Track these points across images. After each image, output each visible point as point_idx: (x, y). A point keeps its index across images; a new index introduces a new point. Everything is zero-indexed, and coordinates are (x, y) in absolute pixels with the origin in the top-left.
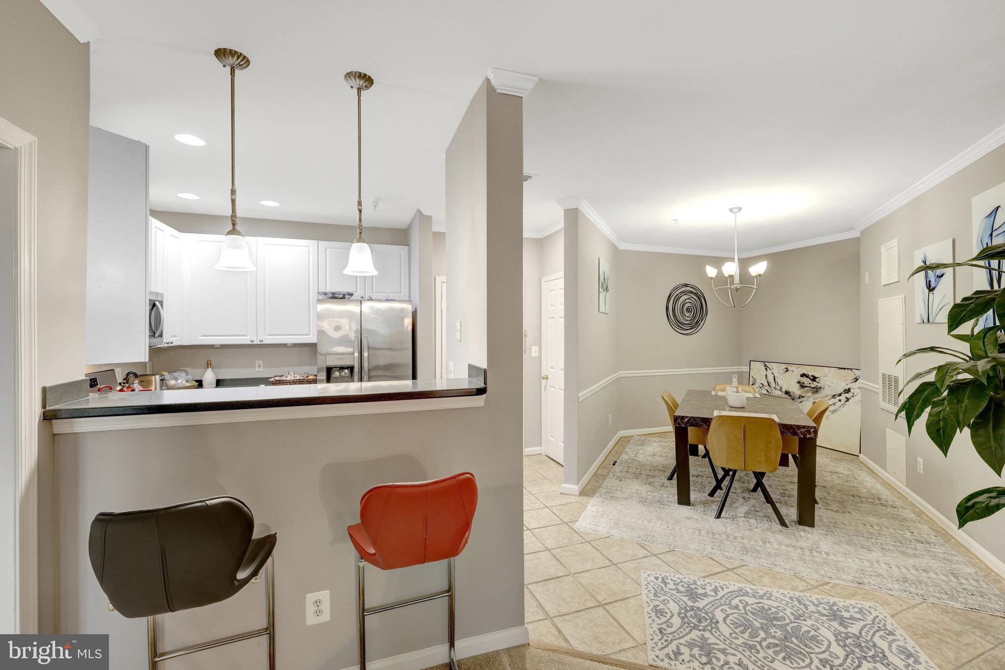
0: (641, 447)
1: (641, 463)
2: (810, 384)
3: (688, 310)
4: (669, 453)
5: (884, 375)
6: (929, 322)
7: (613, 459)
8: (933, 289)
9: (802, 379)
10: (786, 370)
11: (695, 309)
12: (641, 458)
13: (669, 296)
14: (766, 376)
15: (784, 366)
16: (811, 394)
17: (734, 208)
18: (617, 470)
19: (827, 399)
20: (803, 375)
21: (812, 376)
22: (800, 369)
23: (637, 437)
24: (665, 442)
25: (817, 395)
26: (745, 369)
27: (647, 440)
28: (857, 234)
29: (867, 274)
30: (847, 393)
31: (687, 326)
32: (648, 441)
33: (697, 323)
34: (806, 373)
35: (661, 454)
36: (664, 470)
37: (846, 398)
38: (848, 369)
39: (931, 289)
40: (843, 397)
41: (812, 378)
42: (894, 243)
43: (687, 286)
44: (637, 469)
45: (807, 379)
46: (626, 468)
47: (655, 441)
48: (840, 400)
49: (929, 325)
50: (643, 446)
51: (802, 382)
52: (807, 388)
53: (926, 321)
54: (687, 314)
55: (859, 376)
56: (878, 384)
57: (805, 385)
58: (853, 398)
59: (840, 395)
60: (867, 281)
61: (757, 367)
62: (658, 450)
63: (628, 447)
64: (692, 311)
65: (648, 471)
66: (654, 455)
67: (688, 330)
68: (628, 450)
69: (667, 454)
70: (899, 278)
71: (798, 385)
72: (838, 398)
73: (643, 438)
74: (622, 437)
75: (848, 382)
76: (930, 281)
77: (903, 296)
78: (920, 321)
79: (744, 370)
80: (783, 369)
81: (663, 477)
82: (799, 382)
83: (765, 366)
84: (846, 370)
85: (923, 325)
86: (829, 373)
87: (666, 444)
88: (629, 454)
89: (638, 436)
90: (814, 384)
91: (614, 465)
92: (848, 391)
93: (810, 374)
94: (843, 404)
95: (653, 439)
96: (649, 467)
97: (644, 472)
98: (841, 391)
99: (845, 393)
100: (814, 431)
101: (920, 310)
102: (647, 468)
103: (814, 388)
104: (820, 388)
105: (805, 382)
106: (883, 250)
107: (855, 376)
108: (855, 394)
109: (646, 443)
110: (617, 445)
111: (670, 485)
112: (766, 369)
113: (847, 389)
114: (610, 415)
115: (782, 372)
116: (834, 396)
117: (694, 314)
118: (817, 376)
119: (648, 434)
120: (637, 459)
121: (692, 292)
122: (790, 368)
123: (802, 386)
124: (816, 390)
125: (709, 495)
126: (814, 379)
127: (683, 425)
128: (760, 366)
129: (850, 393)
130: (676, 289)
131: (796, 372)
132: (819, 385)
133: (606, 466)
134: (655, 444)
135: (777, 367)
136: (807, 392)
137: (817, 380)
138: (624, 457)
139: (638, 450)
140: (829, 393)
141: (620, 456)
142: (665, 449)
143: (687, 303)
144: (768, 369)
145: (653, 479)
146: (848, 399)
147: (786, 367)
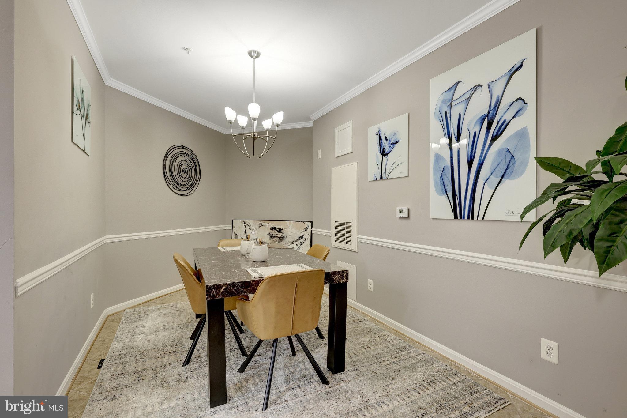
0: (137, 324)
1: (142, 349)
2: (277, 235)
3: (184, 172)
4: (173, 322)
5: (337, 223)
6: (382, 178)
7: (96, 356)
8: (387, 154)
9: (272, 231)
10: (260, 225)
11: (191, 173)
12: (139, 340)
13: (166, 155)
14: (245, 231)
15: (259, 223)
16: (278, 242)
17: (253, 51)
18: (106, 377)
19: (288, 244)
20: (273, 228)
21: (279, 228)
22: (270, 224)
23: (131, 310)
24: (165, 308)
25: (282, 243)
26: (229, 227)
27: (143, 312)
28: (310, 124)
29: (319, 152)
30: (301, 239)
31: (182, 187)
32: (145, 313)
33: (192, 185)
34: (274, 226)
35: (164, 326)
36: (174, 350)
37: (301, 242)
38: (302, 222)
39: (384, 153)
40: (298, 243)
41: (278, 230)
42: (349, 124)
43: (183, 148)
44: (137, 361)
45: (275, 231)
46: (121, 367)
47: (152, 311)
48: (297, 245)
49: (382, 182)
50: (139, 321)
51: (272, 234)
52: (275, 238)
53: (379, 178)
54: (184, 176)
55: (308, 226)
56: (330, 229)
57: (273, 236)
58: (305, 242)
59: (297, 241)
60: (319, 156)
61: (238, 225)
62: (159, 321)
63: (119, 330)
64: (187, 173)
65: (153, 361)
66: (156, 331)
67: (183, 191)
68: (120, 333)
69: (171, 324)
70: (352, 150)
71: (269, 236)
72: (296, 243)
73: (137, 309)
74: (108, 316)
75: (301, 231)
76: (384, 148)
77: (356, 163)
78: (372, 178)
79: (227, 228)
80: (258, 225)
81: (176, 364)
82: (269, 234)
83: (245, 223)
84: (301, 223)
85: (377, 182)
86: (290, 225)
87: (166, 311)
88: (121, 340)
89: (130, 308)
90: (280, 235)
91: (100, 367)
92: (301, 237)
93: (277, 227)
94: (298, 247)
95: (150, 308)
96: (152, 353)
97: (148, 365)
98: (297, 238)
99: (300, 239)
100: (346, 276)
101: (373, 170)
102: (151, 356)
103: (280, 237)
104: (284, 237)
105: (274, 234)
106: (336, 131)
107: (306, 227)
108: (306, 239)
109: (142, 316)
110: (103, 330)
111: (188, 375)
112: (245, 226)
113: (301, 236)
114: (92, 295)
115: (257, 227)
116: (293, 242)
117: (189, 177)
118: (281, 228)
119: (143, 303)
120: (135, 344)
121: (187, 154)
122: (263, 224)
123: (272, 237)
124: (281, 239)
125: (239, 371)
126: (280, 230)
127: (218, 297)
128: (241, 223)
129: (303, 239)
130: (173, 148)
131: (267, 226)
132: (283, 235)
133: (87, 374)
134: (153, 314)
135: (254, 224)
136: (275, 241)
137: (282, 231)
138: (115, 346)
139: (134, 329)
140: (289, 240)
141: (108, 347)
142: (168, 318)
143: (183, 164)
144: (247, 225)
145: (164, 373)
146: (302, 244)
147: (260, 223)
